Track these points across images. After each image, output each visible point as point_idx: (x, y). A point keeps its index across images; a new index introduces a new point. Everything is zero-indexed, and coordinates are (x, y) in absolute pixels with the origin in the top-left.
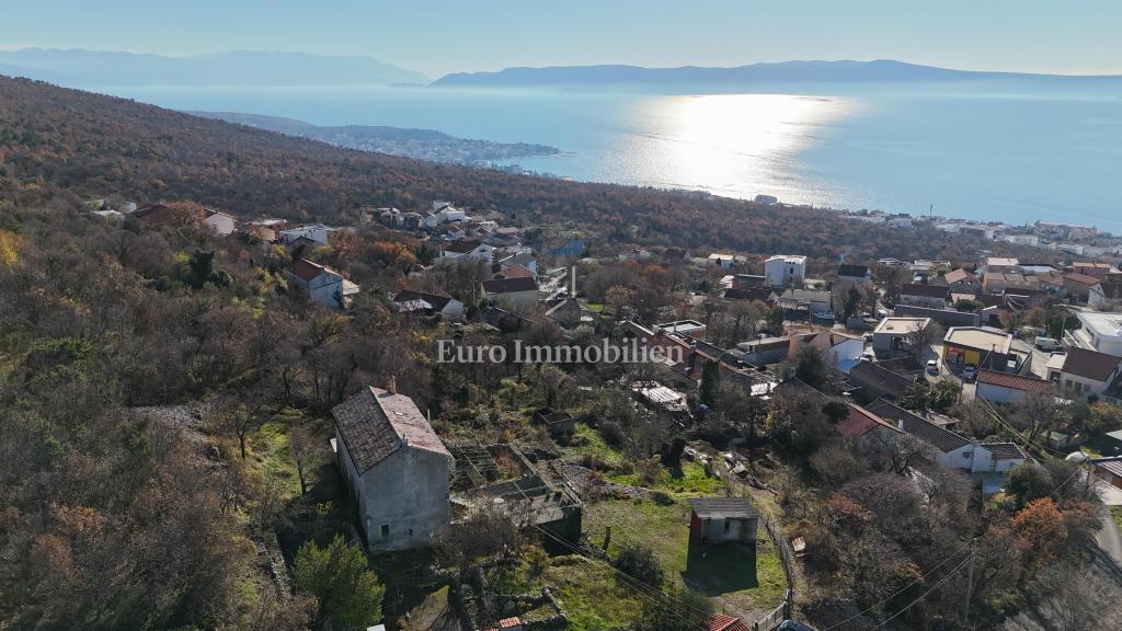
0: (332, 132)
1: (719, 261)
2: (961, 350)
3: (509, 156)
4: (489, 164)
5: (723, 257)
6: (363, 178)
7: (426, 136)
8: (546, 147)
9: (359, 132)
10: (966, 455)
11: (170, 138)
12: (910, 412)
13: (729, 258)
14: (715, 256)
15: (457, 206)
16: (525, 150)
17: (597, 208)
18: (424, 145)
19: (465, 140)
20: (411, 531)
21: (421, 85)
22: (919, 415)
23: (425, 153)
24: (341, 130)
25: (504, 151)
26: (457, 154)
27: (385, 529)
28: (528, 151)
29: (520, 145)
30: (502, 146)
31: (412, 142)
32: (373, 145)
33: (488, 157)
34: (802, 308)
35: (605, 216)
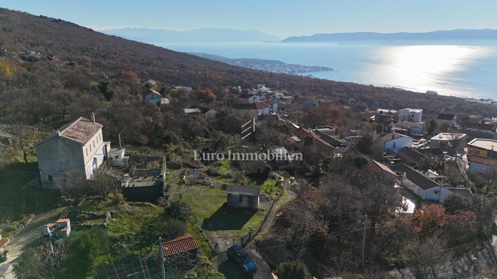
0: (234, 61)
1: (381, 112)
2: (478, 150)
3: (309, 71)
4: (299, 74)
5: (383, 110)
6: (235, 76)
7: (273, 63)
8: (327, 68)
9: (246, 61)
10: (436, 192)
11: (161, 59)
12: (417, 171)
13: (387, 111)
14: (380, 110)
15: (266, 87)
16: (317, 69)
17: (336, 90)
18: (272, 67)
19: (290, 65)
20: (65, 180)
21: (276, 42)
22: (421, 173)
23: (272, 70)
24: (238, 60)
25: (308, 69)
26: (286, 70)
27: (50, 177)
28: (319, 69)
29: (315, 67)
30: (306, 67)
31: (267, 65)
32: (250, 66)
33: (299, 72)
34: (405, 130)
35: (338, 94)
